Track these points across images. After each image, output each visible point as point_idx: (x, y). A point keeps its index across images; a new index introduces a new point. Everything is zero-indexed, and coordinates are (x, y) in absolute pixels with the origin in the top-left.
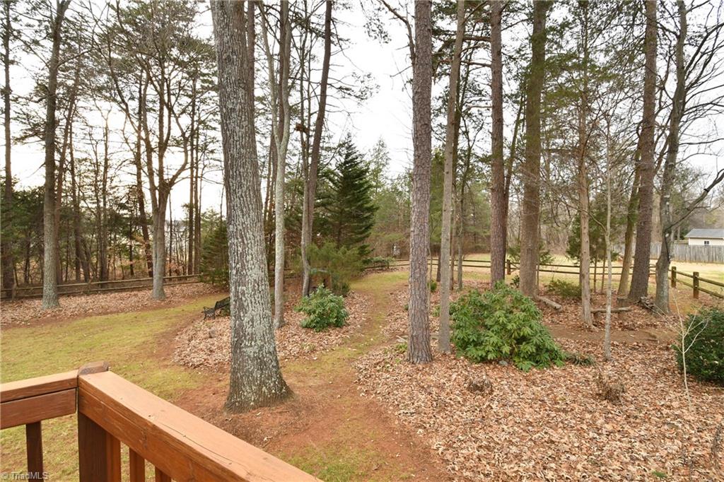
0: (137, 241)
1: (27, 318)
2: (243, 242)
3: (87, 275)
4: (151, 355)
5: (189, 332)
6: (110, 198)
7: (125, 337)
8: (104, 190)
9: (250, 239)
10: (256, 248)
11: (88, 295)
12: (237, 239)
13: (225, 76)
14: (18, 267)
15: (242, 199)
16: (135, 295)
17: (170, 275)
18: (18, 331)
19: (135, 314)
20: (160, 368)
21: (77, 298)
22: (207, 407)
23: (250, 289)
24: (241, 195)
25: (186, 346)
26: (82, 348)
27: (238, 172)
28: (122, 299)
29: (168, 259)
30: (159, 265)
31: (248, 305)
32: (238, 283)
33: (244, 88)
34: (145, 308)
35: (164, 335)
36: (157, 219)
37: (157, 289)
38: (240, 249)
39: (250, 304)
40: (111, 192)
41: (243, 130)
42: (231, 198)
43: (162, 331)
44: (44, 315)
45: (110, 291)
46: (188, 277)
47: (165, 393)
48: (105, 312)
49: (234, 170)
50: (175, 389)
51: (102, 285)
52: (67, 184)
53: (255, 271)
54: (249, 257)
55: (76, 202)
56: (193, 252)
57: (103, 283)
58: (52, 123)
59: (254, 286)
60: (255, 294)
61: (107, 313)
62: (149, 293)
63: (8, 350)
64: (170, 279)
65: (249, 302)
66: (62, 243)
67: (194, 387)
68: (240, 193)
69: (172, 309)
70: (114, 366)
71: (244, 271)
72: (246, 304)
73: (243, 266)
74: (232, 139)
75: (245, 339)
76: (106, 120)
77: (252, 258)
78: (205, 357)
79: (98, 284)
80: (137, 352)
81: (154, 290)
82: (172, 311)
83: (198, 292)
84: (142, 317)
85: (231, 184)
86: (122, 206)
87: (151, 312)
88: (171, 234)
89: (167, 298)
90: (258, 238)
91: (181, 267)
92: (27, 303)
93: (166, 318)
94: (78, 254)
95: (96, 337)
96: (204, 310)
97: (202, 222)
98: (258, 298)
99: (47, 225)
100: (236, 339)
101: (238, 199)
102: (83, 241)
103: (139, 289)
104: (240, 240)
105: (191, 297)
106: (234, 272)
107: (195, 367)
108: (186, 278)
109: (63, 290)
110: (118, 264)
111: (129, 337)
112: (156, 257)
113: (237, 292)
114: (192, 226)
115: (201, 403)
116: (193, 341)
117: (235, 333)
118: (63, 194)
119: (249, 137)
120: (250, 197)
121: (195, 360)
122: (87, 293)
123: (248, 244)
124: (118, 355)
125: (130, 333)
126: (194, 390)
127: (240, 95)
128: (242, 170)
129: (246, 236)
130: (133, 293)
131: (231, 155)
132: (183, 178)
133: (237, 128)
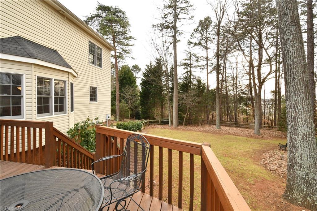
0: (249, 108)
1: (212, 131)
2: (296, 111)
3: (230, 120)
4: (251, 157)
5: (270, 153)
6: (239, 90)
7: (241, 146)
8: (236, 87)
9: (300, 109)
10: (305, 115)
11: (230, 127)
12: (291, 109)
13: (283, 23)
14: (211, 114)
15: (294, 87)
16: (247, 130)
17: (264, 125)
18: (209, 134)
19: (246, 138)
20: (254, 164)
21: (226, 127)
22: (273, 191)
23: (300, 138)
24: (294, 84)
25: (268, 159)
26: (226, 145)
27: (292, 72)
28: (242, 131)
29: (263, 117)
30: (257, 119)
31: (298, 147)
32: (292, 133)
33: (295, 25)
34: (251, 137)
35: (258, 151)
36: (257, 99)
37: (257, 130)
38: (293, 115)
39: (300, 147)
40: (239, 87)
41: (295, 48)
42: (287, 87)
43: (257, 148)
44: (216, 131)
45: (239, 127)
46: (274, 127)
47: (254, 175)
48: (235, 134)
49: (290, 71)
50: (259, 176)
51: (236, 124)
52: (224, 86)
53: (303, 128)
54: (300, 120)
55: (227, 92)
56: (277, 115)
57: (235, 123)
58: (218, 66)
59: (303, 137)
60: (303, 141)
61: (236, 135)
62: (253, 131)
63: (206, 139)
64: (265, 127)
65: (299, 145)
66: (223, 107)
67: (268, 179)
68: (293, 84)
69: (263, 140)
70: (236, 156)
71: (296, 127)
72: (297, 146)
73: (295, 124)
74: (288, 55)
75: (296, 165)
76: (237, 59)
77: (302, 121)
78: (277, 168)
79: (234, 123)
80: (245, 154)
81: (255, 130)
82: (263, 141)
83: (278, 135)
84: (249, 140)
85: (287, 79)
86: (243, 93)
87: (254, 139)
88: (265, 106)
89: (261, 135)
90: (307, 109)
91: (270, 122)
92: (212, 126)
93: (260, 144)
94: (228, 112)
95: (231, 143)
96: (279, 145)
97: (282, 100)
98: (306, 144)
99: (217, 100)
100: (290, 163)
101: (292, 87)
102: (229, 107)
103: (249, 128)
104: (293, 110)
105: (274, 137)
106: (290, 127)
107: (271, 171)
108: (272, 127)
109: (222, 123)
110: (242, 117)
111: (243, 147)
112: (256, 115)
113: (291, 138)
114: (276, 102)
115: (270, 187)
116: (272, 158)
117: (290, 160)
118: (223, 90)
119: (299, 51)
120: (300, 85)
121: (271, 167)
122: (230, 126)
123: (299, 112)
124: (238, 152)
125: (243, 145)
126: (268, 180)
127: (293, 30)
128: (294, 71)
129: (297, 108)
130: (246, 129)
131: (287, 63)
132: (269, 79)
133: (291, 48)
